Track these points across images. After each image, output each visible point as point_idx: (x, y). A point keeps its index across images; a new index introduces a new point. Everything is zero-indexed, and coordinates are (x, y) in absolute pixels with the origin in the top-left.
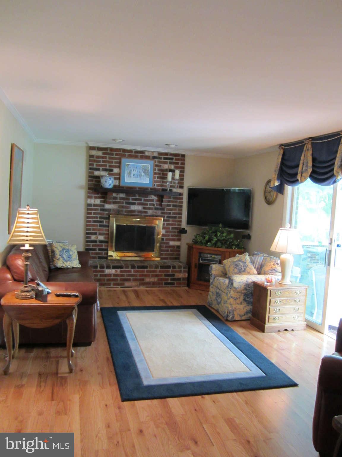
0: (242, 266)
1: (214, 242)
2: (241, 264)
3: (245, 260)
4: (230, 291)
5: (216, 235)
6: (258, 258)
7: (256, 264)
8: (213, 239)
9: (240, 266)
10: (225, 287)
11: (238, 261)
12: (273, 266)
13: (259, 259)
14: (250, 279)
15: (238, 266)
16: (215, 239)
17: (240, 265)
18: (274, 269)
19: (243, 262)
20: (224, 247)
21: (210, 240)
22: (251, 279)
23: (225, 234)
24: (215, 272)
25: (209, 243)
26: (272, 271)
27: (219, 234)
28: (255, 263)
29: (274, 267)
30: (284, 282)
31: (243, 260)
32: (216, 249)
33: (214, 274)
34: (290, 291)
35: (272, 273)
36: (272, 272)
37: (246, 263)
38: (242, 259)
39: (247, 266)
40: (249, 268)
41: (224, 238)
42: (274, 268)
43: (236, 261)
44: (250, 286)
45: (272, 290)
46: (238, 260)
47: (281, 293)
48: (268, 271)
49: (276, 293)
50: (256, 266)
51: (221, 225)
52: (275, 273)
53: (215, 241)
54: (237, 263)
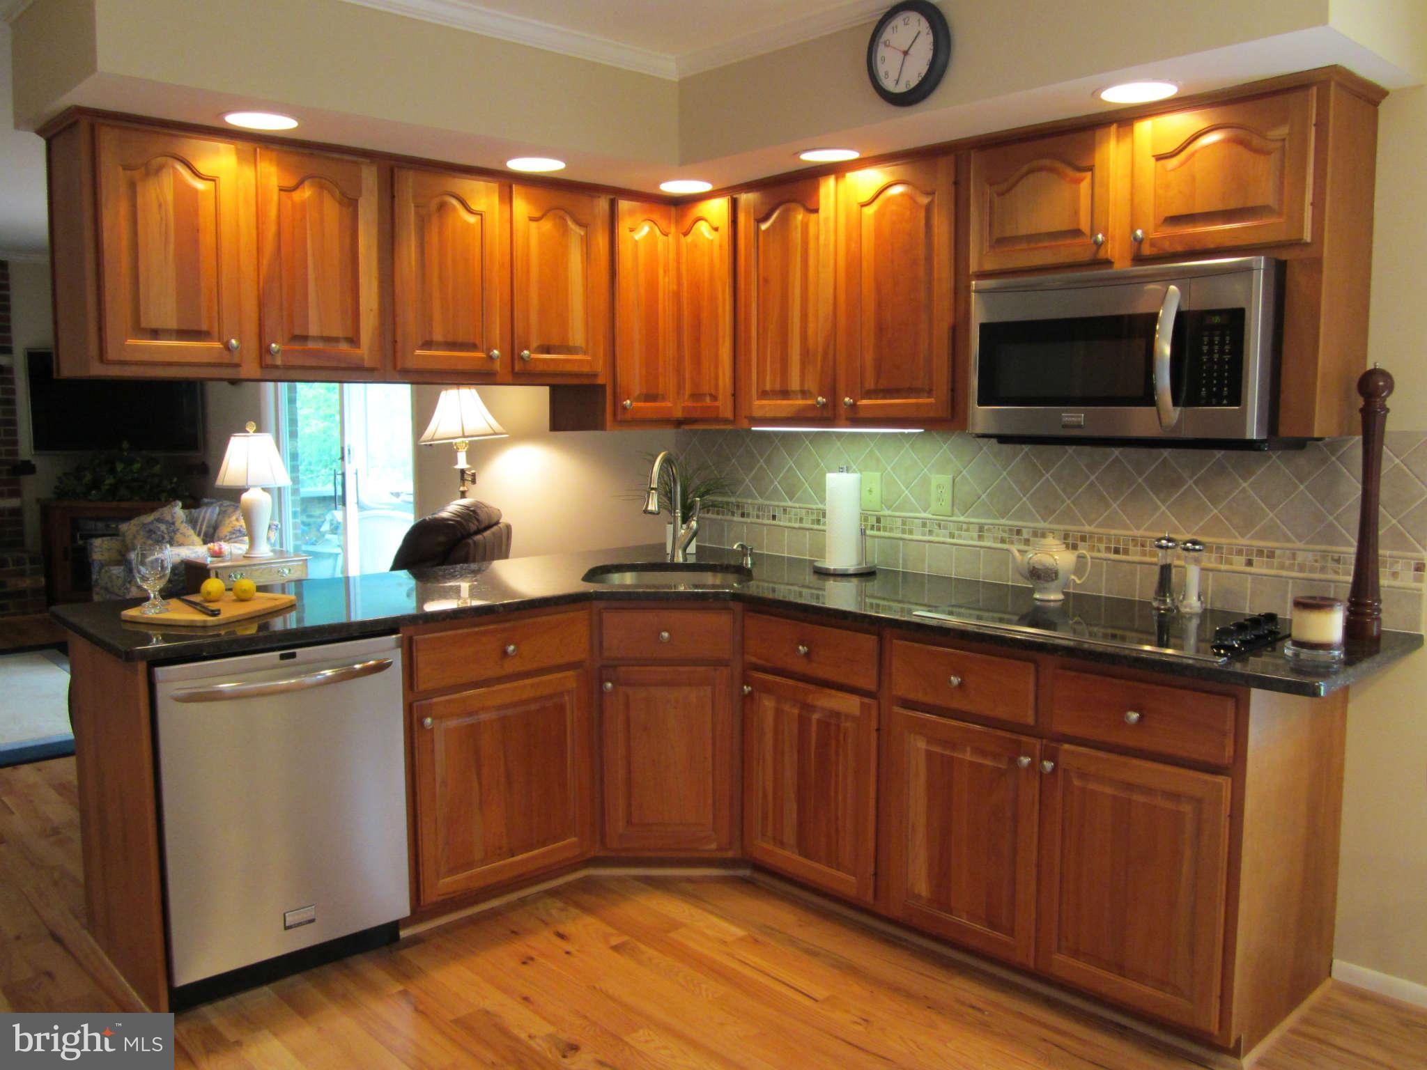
0: (165, 531)
1: (107, 487)
2: (163, 527)
3: (173, 517)
4: (130, 588)
5: (112, 471)
6: (206, 513)
7: (202, 525)
8: (104, 481)
9: (159, 533)
10: (120, 582)
11: (155, 522)
12: (235, 523)
13: (209, 513)
14: (176, 554)
15: (154, 533)
16: (110, 481)
17: (159, 531)
18: (237, 531)
19: (167, 522)
20: (137, 498)
21: (96, 484)
22: (179, 555)
23: (137, 466)
24: (102, 555)
25: (94, 492)
26: (234, 533)
27: (119, 467)
28: (199, 524)
29: (238, 524)
30: (253, 552)
31: (169, 518)
32: (114, 504)
33: (100, 561)
34: (265, 569)
35: (236, 538)
36: (234, 536)
37: (173, 523)
38: (165, 515)
39: (178, 530)
40: (181, 534)
41: (136, 475)
42: (238, 528)
43: (152, 523)
44: (176, 572)
45: (218, 571)
46: (155, 519)
47: (242, 574)
48: (226, 536)
49: (230, 576)
50: (201, 528)
51: (125, 445)
52: (240, 538)
53: (111, 485)
54: (151, 527)
